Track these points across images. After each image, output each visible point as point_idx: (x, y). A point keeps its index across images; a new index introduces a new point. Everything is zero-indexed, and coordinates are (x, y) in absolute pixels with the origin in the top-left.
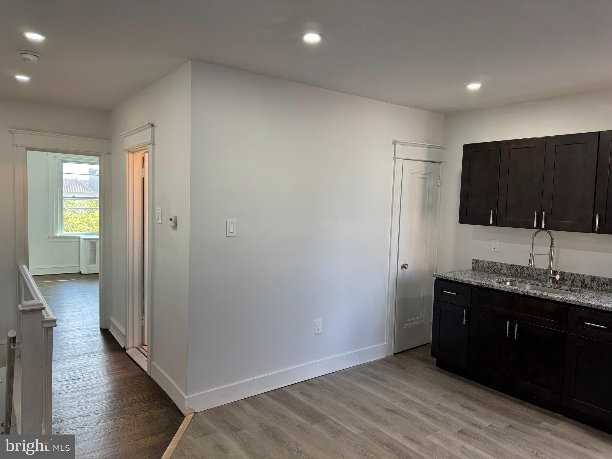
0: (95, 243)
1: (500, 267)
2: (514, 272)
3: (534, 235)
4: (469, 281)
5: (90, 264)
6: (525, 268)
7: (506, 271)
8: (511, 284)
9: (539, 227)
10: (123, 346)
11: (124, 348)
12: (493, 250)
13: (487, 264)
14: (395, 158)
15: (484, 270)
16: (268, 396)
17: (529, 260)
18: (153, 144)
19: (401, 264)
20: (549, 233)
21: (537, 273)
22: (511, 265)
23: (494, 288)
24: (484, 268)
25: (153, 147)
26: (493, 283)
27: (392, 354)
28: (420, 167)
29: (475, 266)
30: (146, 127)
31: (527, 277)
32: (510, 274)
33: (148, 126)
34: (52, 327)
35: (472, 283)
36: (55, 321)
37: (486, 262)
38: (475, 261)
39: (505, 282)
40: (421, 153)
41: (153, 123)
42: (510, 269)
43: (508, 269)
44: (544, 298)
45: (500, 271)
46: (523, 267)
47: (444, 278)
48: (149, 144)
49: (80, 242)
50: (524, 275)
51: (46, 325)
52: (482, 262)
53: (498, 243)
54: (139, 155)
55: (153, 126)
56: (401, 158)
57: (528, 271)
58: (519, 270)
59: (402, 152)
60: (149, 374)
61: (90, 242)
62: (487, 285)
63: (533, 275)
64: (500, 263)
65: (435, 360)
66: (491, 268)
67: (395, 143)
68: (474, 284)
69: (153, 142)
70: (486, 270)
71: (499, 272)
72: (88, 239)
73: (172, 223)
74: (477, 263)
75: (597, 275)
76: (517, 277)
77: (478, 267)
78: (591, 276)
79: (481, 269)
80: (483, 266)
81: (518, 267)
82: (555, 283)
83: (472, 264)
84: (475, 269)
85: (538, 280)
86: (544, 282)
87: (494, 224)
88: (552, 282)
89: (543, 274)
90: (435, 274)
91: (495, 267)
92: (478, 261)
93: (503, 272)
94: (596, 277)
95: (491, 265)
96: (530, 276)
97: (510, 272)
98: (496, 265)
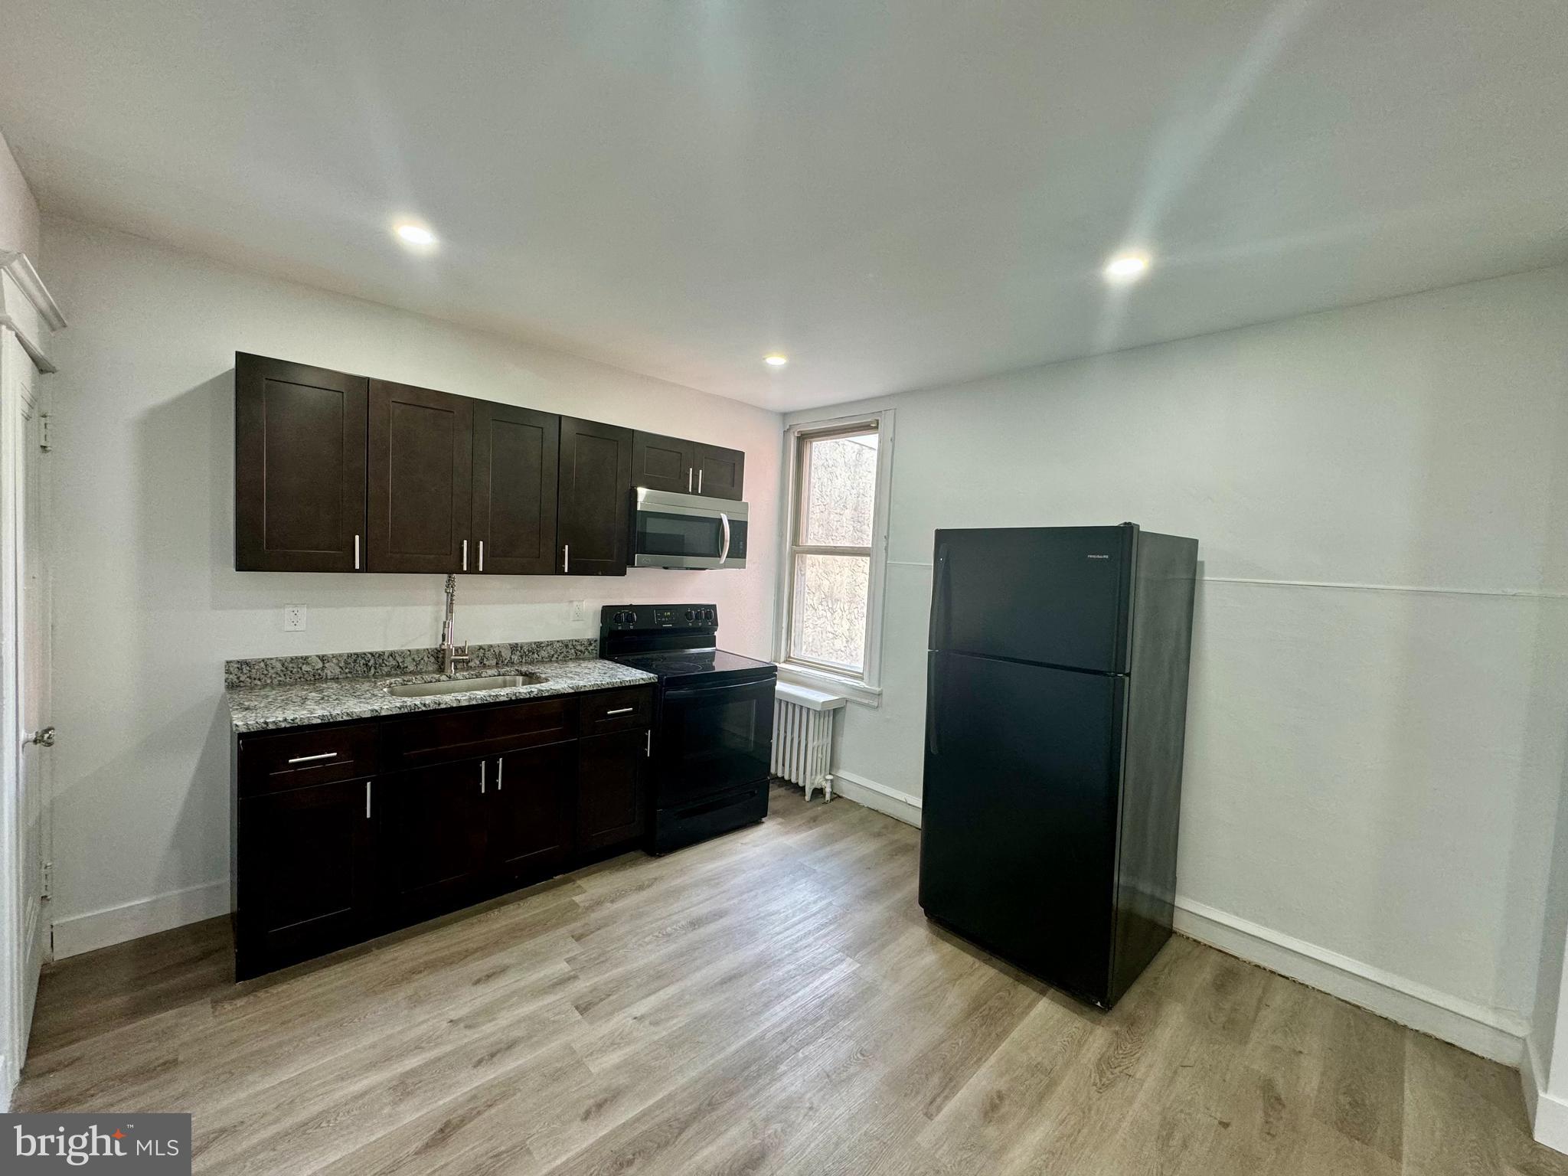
1: (320, 665)
2: (360, 668)
4: (372, 711)
6: (386, 655)
7: (338, 671)
12: (293, 628)
13: (279, 666)
15: (269, 681)
21: (413, 659)
22: (350, 656)
24: (271, 677)
29: (238, 678)
31: (393, 672)
32: (349, 675)
35: (384, 713)
37: (273, 661)
38: (236, 666)
42: (346, 663)
43: (342, 664)
45: (320, 675)
46: (381, 655)
50: (386, 669)
52: (262, 664)
53: (303, 611)
57: (394, 658)
58: (372, 662)
63: (405, 665)
64: (318, 656)
66: (291, 672)
68: (390, 713)
70: (275, 682)
71: (317, 677)
74: (246, 669)
75: (519, 641)
76: (368, 677)
77: (250, 677)
78: (510, 645)
79: (259, 683)
80: (266, 672)
81: (370, 656)
82: (463, 669)
83: (224, 676)
84: (239, 686)
85: (420, 673)
86: (434, 673)
87: (366, 568)
88: (456, 669)
89: (426, 659)
90: (240, 723)
91: (305, 668)
92: (246, 663)
93: (329, 674)
94: (517, 644)
95: (291, 665)
96: (400, 669)
97: (347, 670)
98: (308, 663)
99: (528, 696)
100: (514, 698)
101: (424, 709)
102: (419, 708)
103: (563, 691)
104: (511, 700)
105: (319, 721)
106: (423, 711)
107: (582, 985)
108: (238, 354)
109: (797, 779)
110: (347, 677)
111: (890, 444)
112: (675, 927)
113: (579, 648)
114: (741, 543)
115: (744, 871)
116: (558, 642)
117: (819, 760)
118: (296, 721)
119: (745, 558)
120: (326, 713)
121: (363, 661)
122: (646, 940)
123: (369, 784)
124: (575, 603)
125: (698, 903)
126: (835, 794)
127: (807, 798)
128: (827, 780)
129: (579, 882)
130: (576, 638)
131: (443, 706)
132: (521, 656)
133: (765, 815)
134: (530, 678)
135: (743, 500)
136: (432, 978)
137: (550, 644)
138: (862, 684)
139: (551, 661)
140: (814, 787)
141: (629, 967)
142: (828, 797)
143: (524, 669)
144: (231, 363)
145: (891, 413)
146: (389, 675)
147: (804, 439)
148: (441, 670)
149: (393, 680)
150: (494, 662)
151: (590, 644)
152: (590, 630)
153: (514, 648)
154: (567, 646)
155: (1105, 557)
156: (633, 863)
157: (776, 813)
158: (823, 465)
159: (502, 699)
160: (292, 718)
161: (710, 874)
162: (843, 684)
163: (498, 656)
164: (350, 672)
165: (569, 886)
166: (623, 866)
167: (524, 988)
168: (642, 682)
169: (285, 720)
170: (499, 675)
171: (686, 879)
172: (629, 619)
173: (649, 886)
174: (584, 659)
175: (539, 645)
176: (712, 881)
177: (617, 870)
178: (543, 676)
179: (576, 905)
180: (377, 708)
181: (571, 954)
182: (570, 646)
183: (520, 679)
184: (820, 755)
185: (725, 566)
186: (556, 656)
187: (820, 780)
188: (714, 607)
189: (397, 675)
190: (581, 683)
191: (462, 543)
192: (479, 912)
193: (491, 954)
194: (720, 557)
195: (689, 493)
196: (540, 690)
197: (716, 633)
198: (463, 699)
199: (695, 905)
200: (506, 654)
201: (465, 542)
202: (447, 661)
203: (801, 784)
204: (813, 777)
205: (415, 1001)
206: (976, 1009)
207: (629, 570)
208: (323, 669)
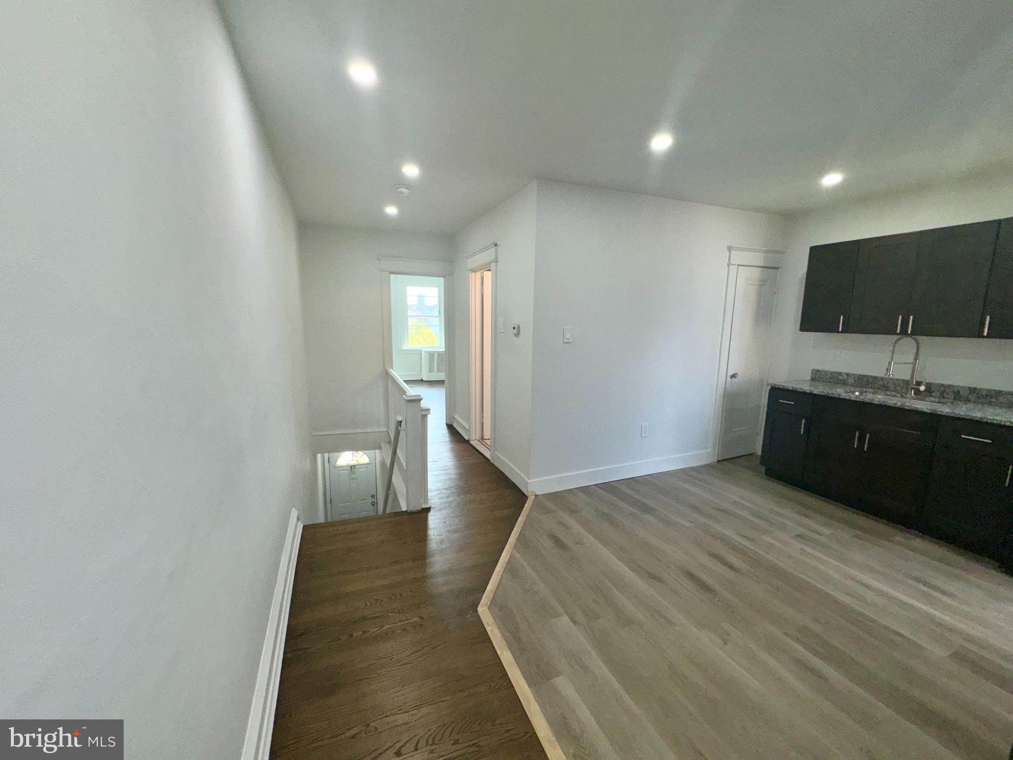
0: (433, 355)
1: (846, 377)
2: (865, 382)
3: (896, 342)
5: (430, 372)
7: (853, 381)
8: (861, 393)
9: (904, 332)
10: (467, 439)
11: (468, 440)
13: (829, 374)
14: (729, 265)
15: (826, 380)
16: (599, 487)
17: (887, 369)
18: (496, 262)
19: (730, 373)
20: (915, 340)
21: (894, 383)
22: (860, 375)
23: (842, 397)
25: (496, 265)
26: (840, 392)
27: (716, 461)
28: (756, 273)
29: (815, 376)
30: (491, 246)
31: (881, 388)
32: (859, 384)
33: (492, 246)
34: (427, 415)
36: (428, 410)
37: (828, 372)
38: (815, 371)
39: (853, 392)
40: (757, 258)
41: (496, 242)
42: (858, 379)
43: (856, 379)
44: (908, 408)
45: (845, 382)
47: (780, 387)
48: (493, 262)
49: (421, 354)
50: (878, 386)
51: (424, 413)
52: (824, 372)
53: (845, 352)
54: (478, 274)
55: (496, 245)
56: (736, 265)
57: (883, 381)
58: (870, 381)
59: (738, 257)
60: (492, 461)
61: (430, 354)
62: (833, 394)
63: (889, 385)
64: (846, 373)
65: (763, 469)
66: (834, 378)
67: (730, 249)
68: (817, 393)
69: (496, 260)
70: (828, 381)
72: (428, 352)
73: (515, 331)
74: (818, 373)
77: (819, 377)
79: (822, 379)
80: (826, 376)
83: (811, 374)
84: (815, 378)
87: (845, 331)
91: (840, 377)
92: (818, 371)
93: (850, 382)
95: (833, 375)
98: (841, 376)
100: (883, 404)
105: (791, 389)
108: (810, 247)
118: (785, 386)
121: (866, 379)
132: (978, 397)
144: (808, 251)
150: (952, 397)
153: (972, 390)
159: (875, 402)
175: (998, 393)
191: (899, 317)
201: (901, 316)
208: (847, 379)
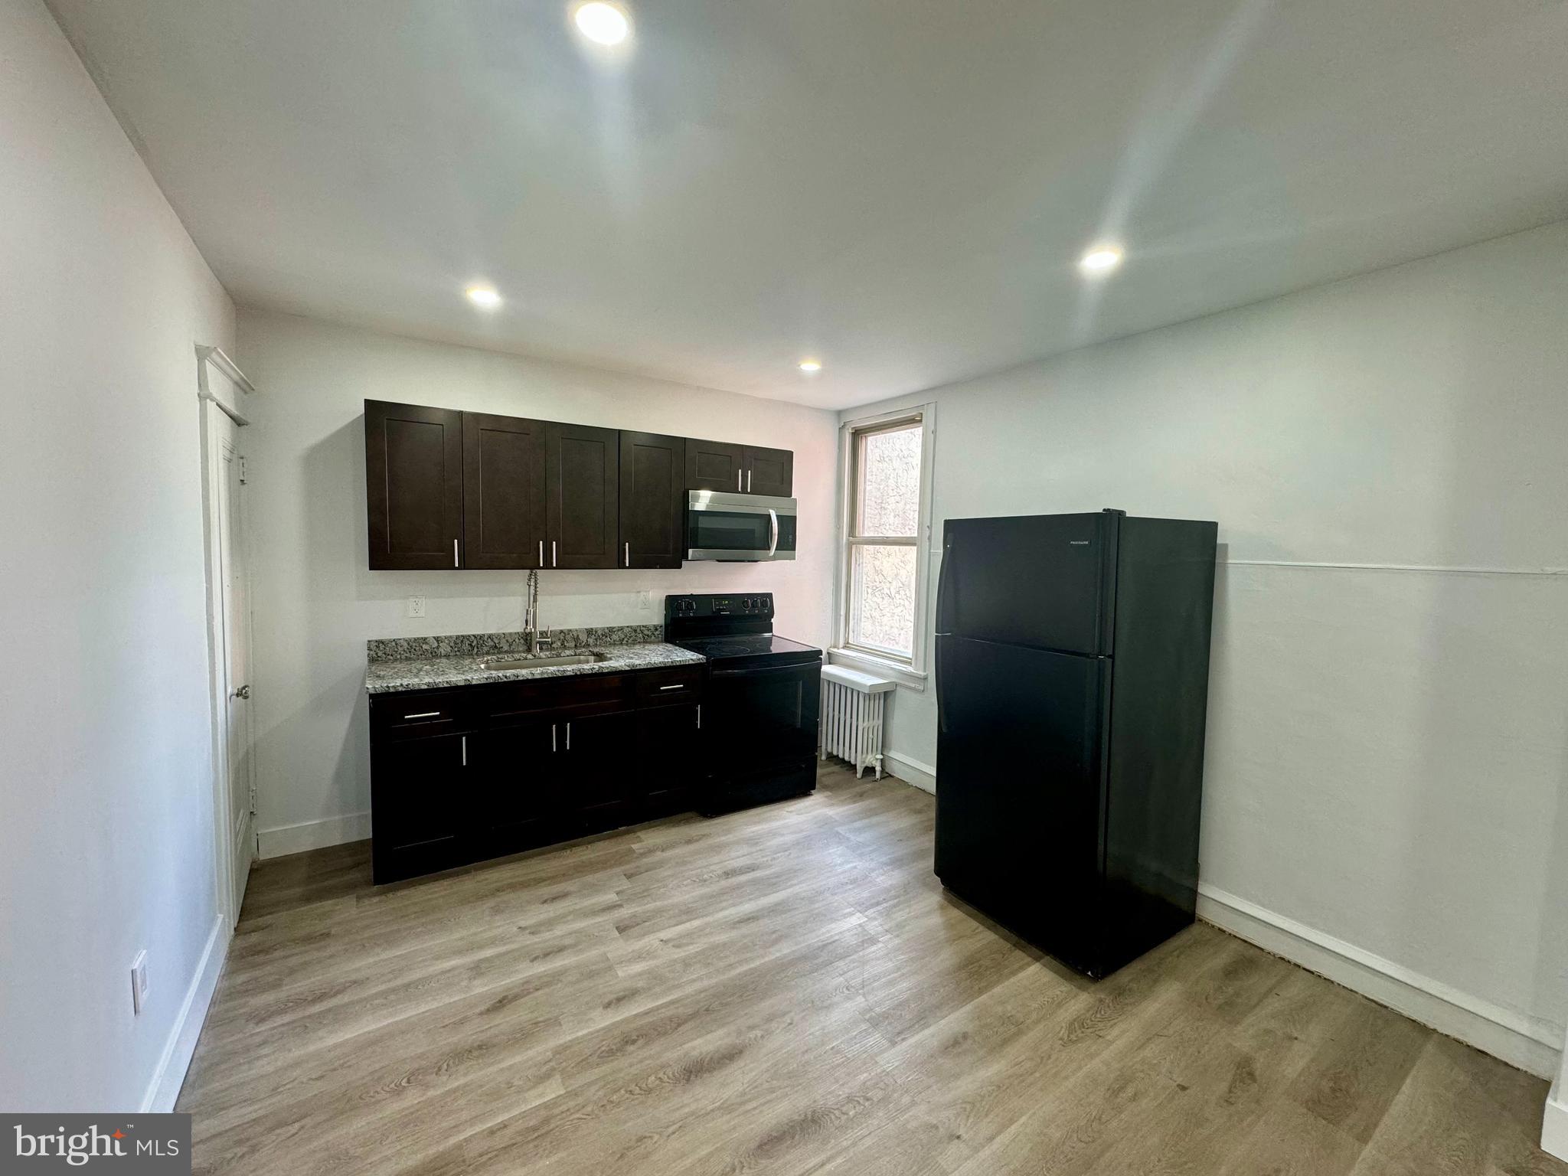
1: (436, 645)
2: (466, 647)
4: (465, 680)
6: (486, 637)
7: (449, 649)
9: (548, 565)
12: (415, 615)
13: (405, 644)
15: (399, 657)
21: (507, 641)
22: (458, 637)
24: (400, 654)
29: (377, 654)
31: (492, 651)
32: (457, 653)
35: (474, 682)
37: (402, 641)
38: (375, 644)
42: (456, 643)
43: (452, 644)
45: (436, 652)
46: (481, 637)
50: (485, 649)
52: (394, 644)
53: (423, 601)
57: (492, 640)
58: (475, 642)
63: (501, 646)
64: (435, 638)
66: (415, 650)
68: (479, 682)
70: (403, 657)
71: (434, 654)
74: (382, 647)
75: (593, 626)
76: (472, 654)
77: (385, 654)
78: (586, 629)
79: (391, 658)
80: (396, 650)
81: (473, 638)
82: (547, 650)
83: (367, 652)
84: (378, 660)
85: (513, 652)
86: (524, 652)
87: (464, 566)
88: (541, 649)
89: (517, 640)
90: (370, 687)
91: (425, 647)
92: (382, 642)
93: (443, 652)
94: (592, 629)
95: (414, 644)
96: (496, 649)
97: (456, 649)
98: (426, 643)
99: (590, 672)
100: (578, 673)
101: (505, 680)
102: (501, 679)
103: (620, 669)
104: (576, 674)
105: (426, 687)
106: (505, 682)
107: (625, 912)
108: (366, 401)
109: (850, 758)
110: (456, 655)
111: (932, 436)
112: (711, 875)
113: (646, 632)
114: (790, 537)
115: (783, 835)
116: (628, 627)
117: (870, 741)
118: (410, 686)
119: (795, 550)
120: (431, 681)
121: (468, 642)
122: (685, 883)
123: (464, 738)
124: (642, 594)
125: (737, 857)
126: (887, 773)
127: (859, 775)
128: (877, 759)
129: (639, 834)
130: (644, 624)
131: (521, 678)
132: (596, 639)
133: (814, 789)
134: (600, 657)
135: (793, 497)
136: (512, 895)
137: (621, 629)
138: (910, 669)
139: (622, 644)
140: (865, 765)
141: (666, 903)
142: (878, 775)
143: (596, 650)
144: (361, 410)
145: (933, 405)
146: (488, 653)
147: (858, 435)
148: (529, 650)
149: (489, 658)
150: (573, 644)
151: (656, 630)
152: (656, 617)
153: (590, 632)
154: (635, 631)
155: (1085, 543)
156: (687, 821)
157: (826, 788)
158: (898, 456)
159: (568, 674)
160: (406, 683)
161: (752, 834)
162: (892, 669)
163: (576, 639)
164: (459, 651)
165: (632, 836)
166: (678, 823)
167: (580, 909)
168: (691, 662)
169: (402, 685)
170: (575, 655)
171: (730, 837)
172: (689, 607)
173: (697, 841)
174: (650, 643)
175: (611, 630)
176: (752, 841)
177: (674, 826)
178: (609, 656)
179: (632, 851)
180: (469, 678)
181: (620, 889)
182: (638, 630)
183: (592, 658)
184: (871, 735)
185: (774, 558)
186: (626, 639)
187: (873, 759)
188: (770, 596)
189: (494, 654)
190: (637, 662)
191: (539, 544)
192: (556, 850)
193: (560, 882)
194: (769, 549)
195: (739, 493)
196: (600, 667)
197: (773, 620)
198: (537, 673)
199: (733, 859)
200: (583, 637)
201: (541, 542)
202: (534, 643)
203: (853, 762)
204: (864, 756)
205: (497, 911)
206: (966, 966)
207: (684, 563)
208: (438, 647)
